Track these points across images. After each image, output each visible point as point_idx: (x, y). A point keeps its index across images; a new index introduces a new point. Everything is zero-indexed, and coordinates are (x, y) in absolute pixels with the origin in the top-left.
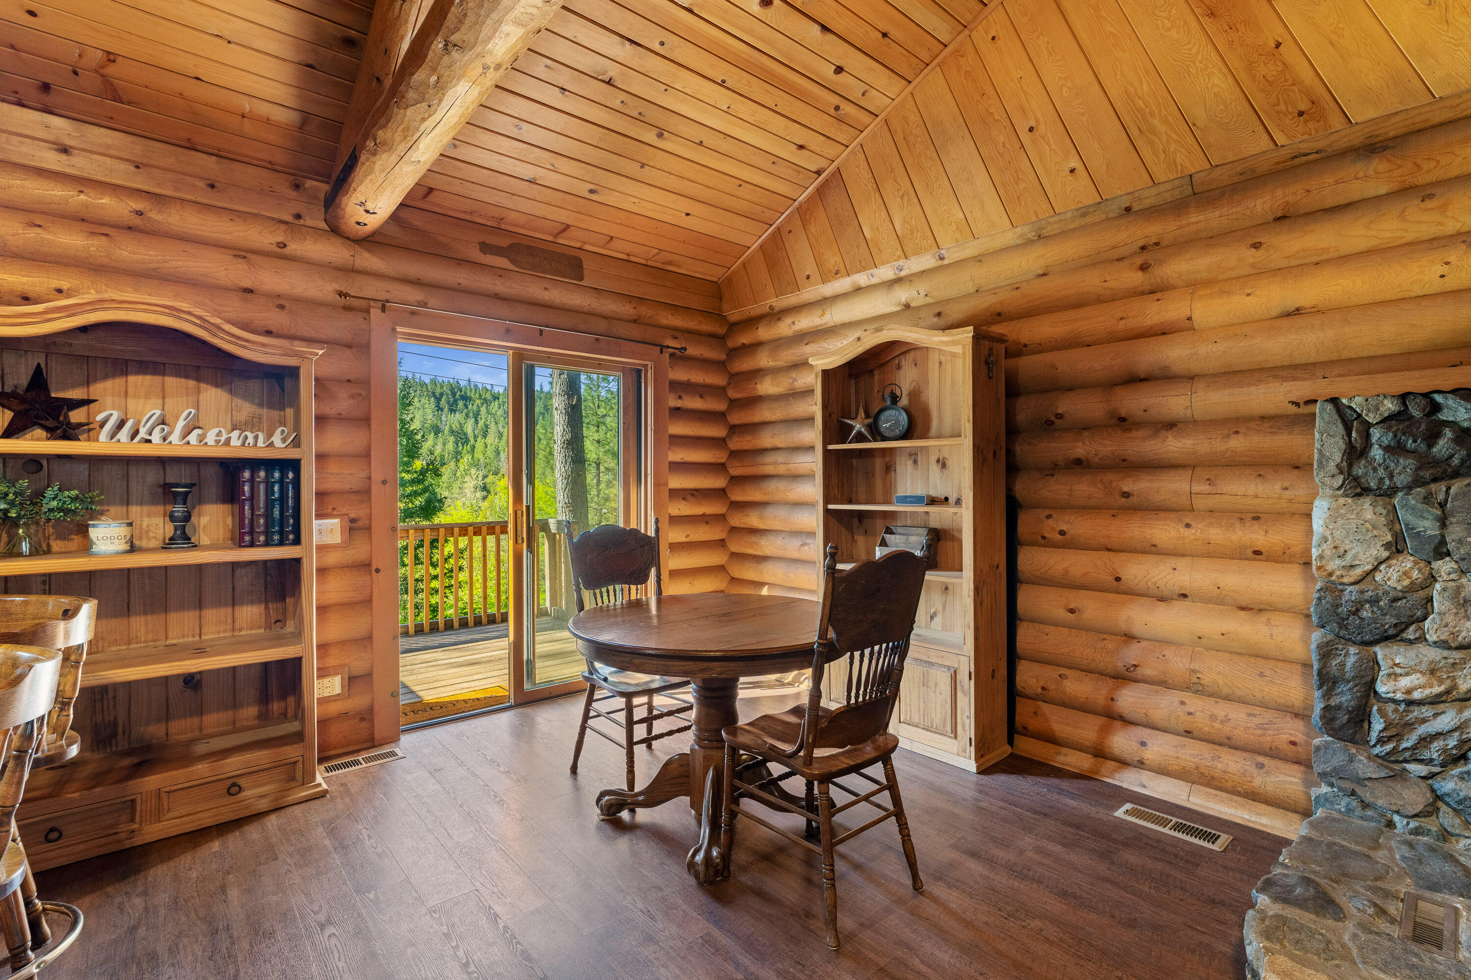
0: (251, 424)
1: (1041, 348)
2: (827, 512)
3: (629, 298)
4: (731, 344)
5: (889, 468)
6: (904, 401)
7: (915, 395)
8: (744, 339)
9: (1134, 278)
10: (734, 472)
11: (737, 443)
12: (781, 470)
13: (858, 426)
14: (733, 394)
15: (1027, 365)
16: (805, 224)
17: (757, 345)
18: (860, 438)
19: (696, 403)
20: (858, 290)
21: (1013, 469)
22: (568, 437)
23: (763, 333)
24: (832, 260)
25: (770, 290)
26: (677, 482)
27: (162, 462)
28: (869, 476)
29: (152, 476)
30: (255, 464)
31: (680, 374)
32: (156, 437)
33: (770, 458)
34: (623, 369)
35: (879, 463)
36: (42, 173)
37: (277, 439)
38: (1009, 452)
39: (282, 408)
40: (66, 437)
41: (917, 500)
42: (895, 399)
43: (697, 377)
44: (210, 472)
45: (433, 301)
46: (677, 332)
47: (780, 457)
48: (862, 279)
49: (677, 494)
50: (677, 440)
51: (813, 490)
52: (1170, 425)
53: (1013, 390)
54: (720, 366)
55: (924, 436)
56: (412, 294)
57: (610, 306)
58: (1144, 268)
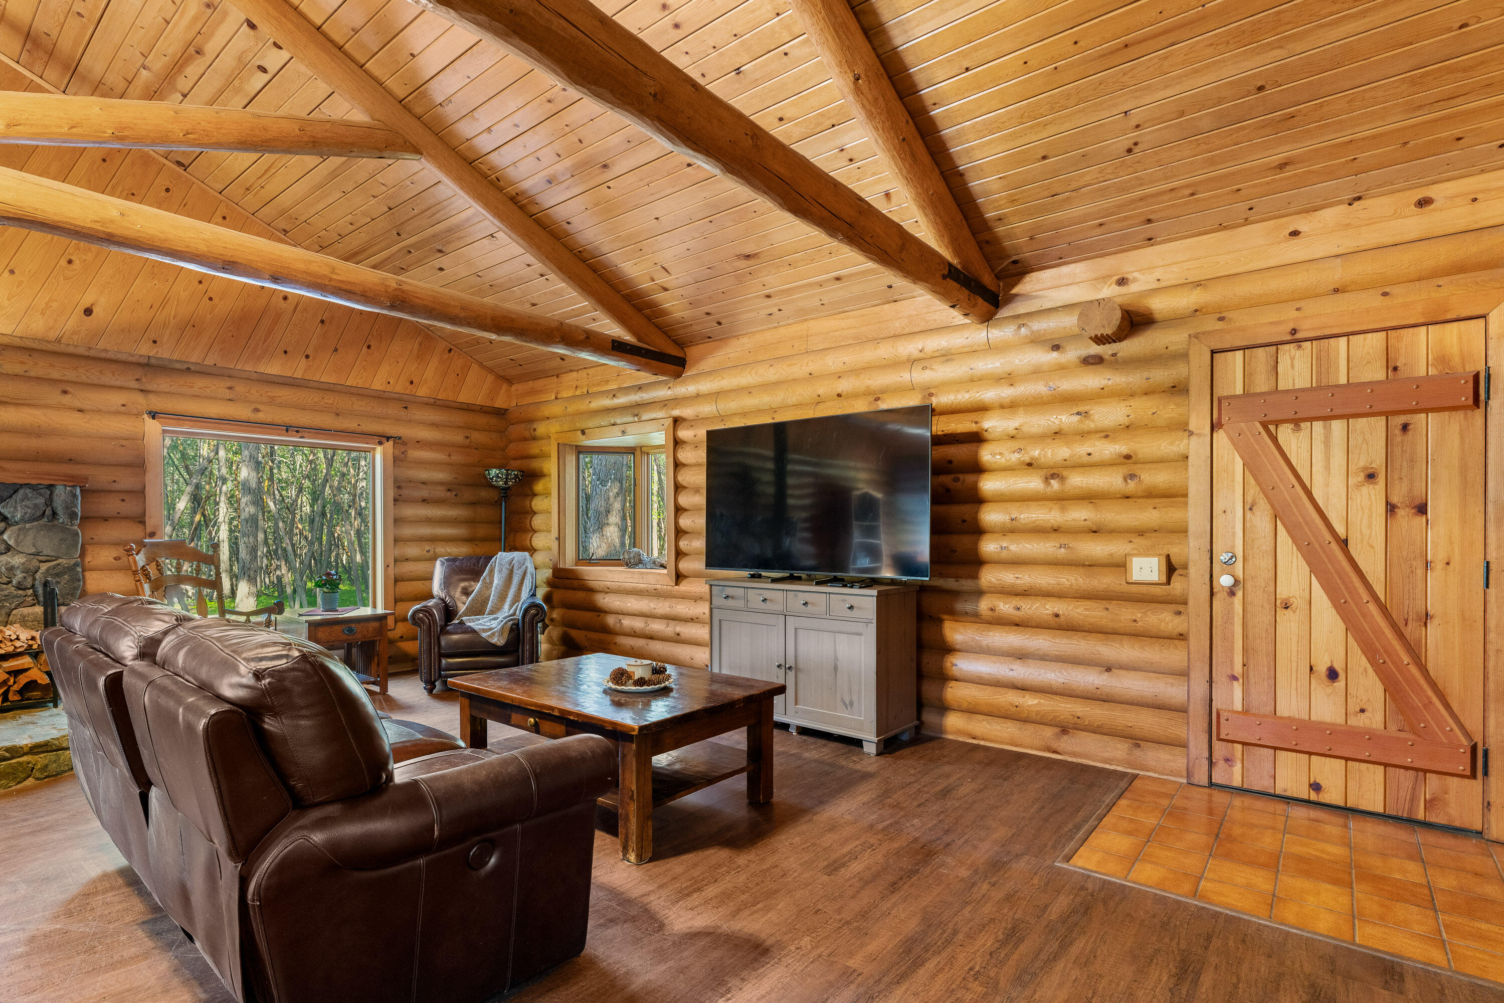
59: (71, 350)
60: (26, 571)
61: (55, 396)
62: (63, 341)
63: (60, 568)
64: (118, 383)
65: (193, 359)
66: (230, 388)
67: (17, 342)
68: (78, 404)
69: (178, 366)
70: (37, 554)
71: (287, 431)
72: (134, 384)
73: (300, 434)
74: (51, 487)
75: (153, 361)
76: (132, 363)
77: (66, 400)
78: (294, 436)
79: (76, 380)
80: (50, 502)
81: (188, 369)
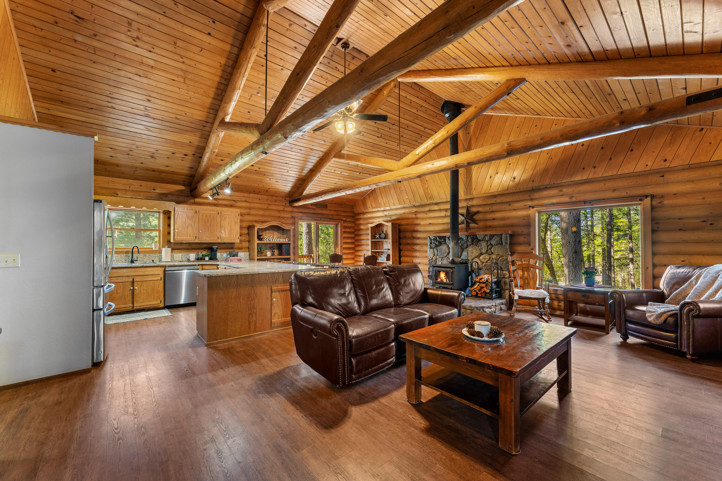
0: (280, 238)
1: (404, 225)
2: (372, 251)
3: (335, 211)
4: (355, 218)
5: (382, 244)
6: (384, 232)
7: (386, 231)
8: (358, 217)
9: (414, 216)
10: (356, 244)
11: (356, 238)
12: (365, 244)
13: (377, 236)
14: (356, 228)
15: (402, 228)
16: (369, 197)
17: (361, 219)
18: (378, 239)
19: (349, 230)
20: (378, 211)
21: (400, 244)
22: (308, 231)
23: (361, 216)
24: (374, 205)
25: (363, 209)
26: (345, 246)
27: (270, 243)
28: (380, 245)
29: (269, 245)
30: (284, 244)
31: (345, 225)
32: (271, 240)
33: (363, 241)
34: (334, 224)
35: (381, 243)
36: (257, 203)
37: (286, 240)
38: (399, 242)
39: (284, 235)
40: (261, 240)
41: (386, 249)
42: (383, 232)
43: (349, 225)
44: (275, 245)
45: (304, 216)
46: (344, 216)
47: (365, 241)
48: (379, 209)
49: (344, 248)
50: (344, 238)
51: (370, 247)
52: (418, 238)
53: (400, 232)
54: (353, 222)
55: (388, 239)
56: (301, 215)
57: (332, 213)
58: (415, 215)
59: (512, 191)
60: (496, 260)
61: (507, 207)
62: (509, 189)
63: (503, 260)
64: (524, 199)
65: (546, 184)
66: (560, 191)
67: (500, 193)
68: (514, 208)
69: (542, 187)
70: (498, 255)
71: (585, 203)
72: (528, 198)
73: (592, 204)
74: (501, 235)
75: (534, 188)
76: (528, 191)
77: (510, 207)
78: (588, 205)
79: (513, 200)
80: (501, 239)
81: (546, 187)
